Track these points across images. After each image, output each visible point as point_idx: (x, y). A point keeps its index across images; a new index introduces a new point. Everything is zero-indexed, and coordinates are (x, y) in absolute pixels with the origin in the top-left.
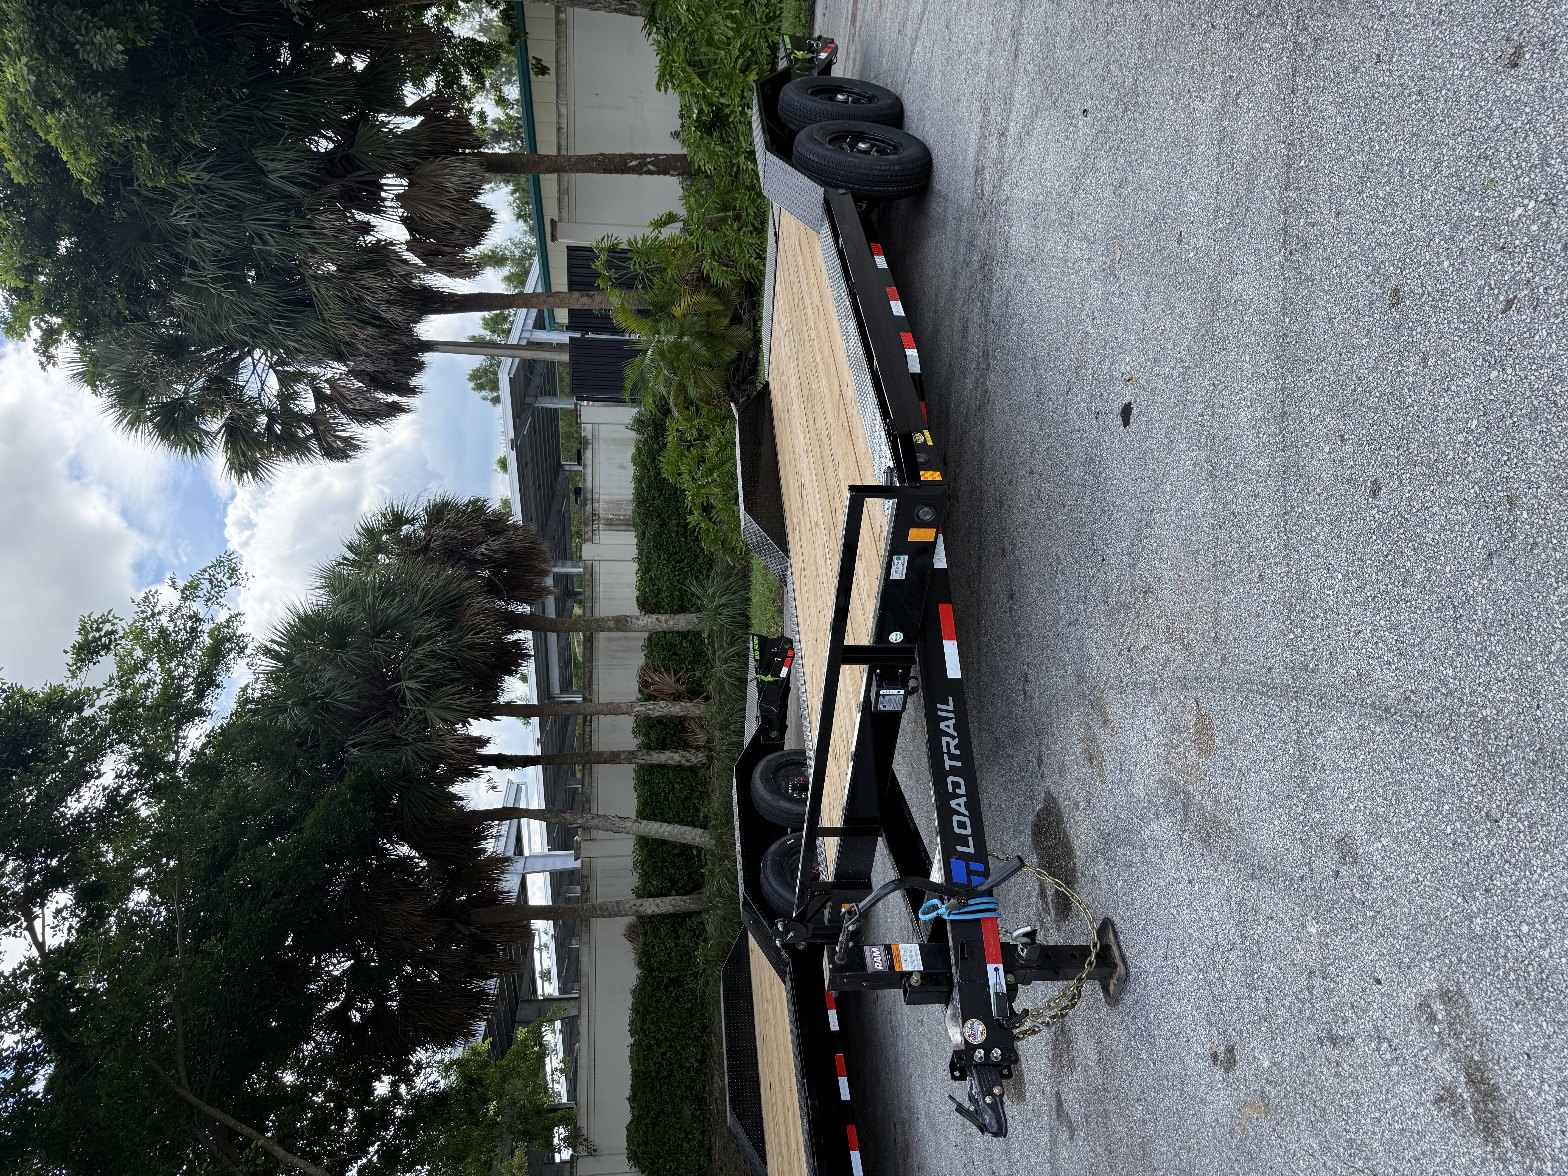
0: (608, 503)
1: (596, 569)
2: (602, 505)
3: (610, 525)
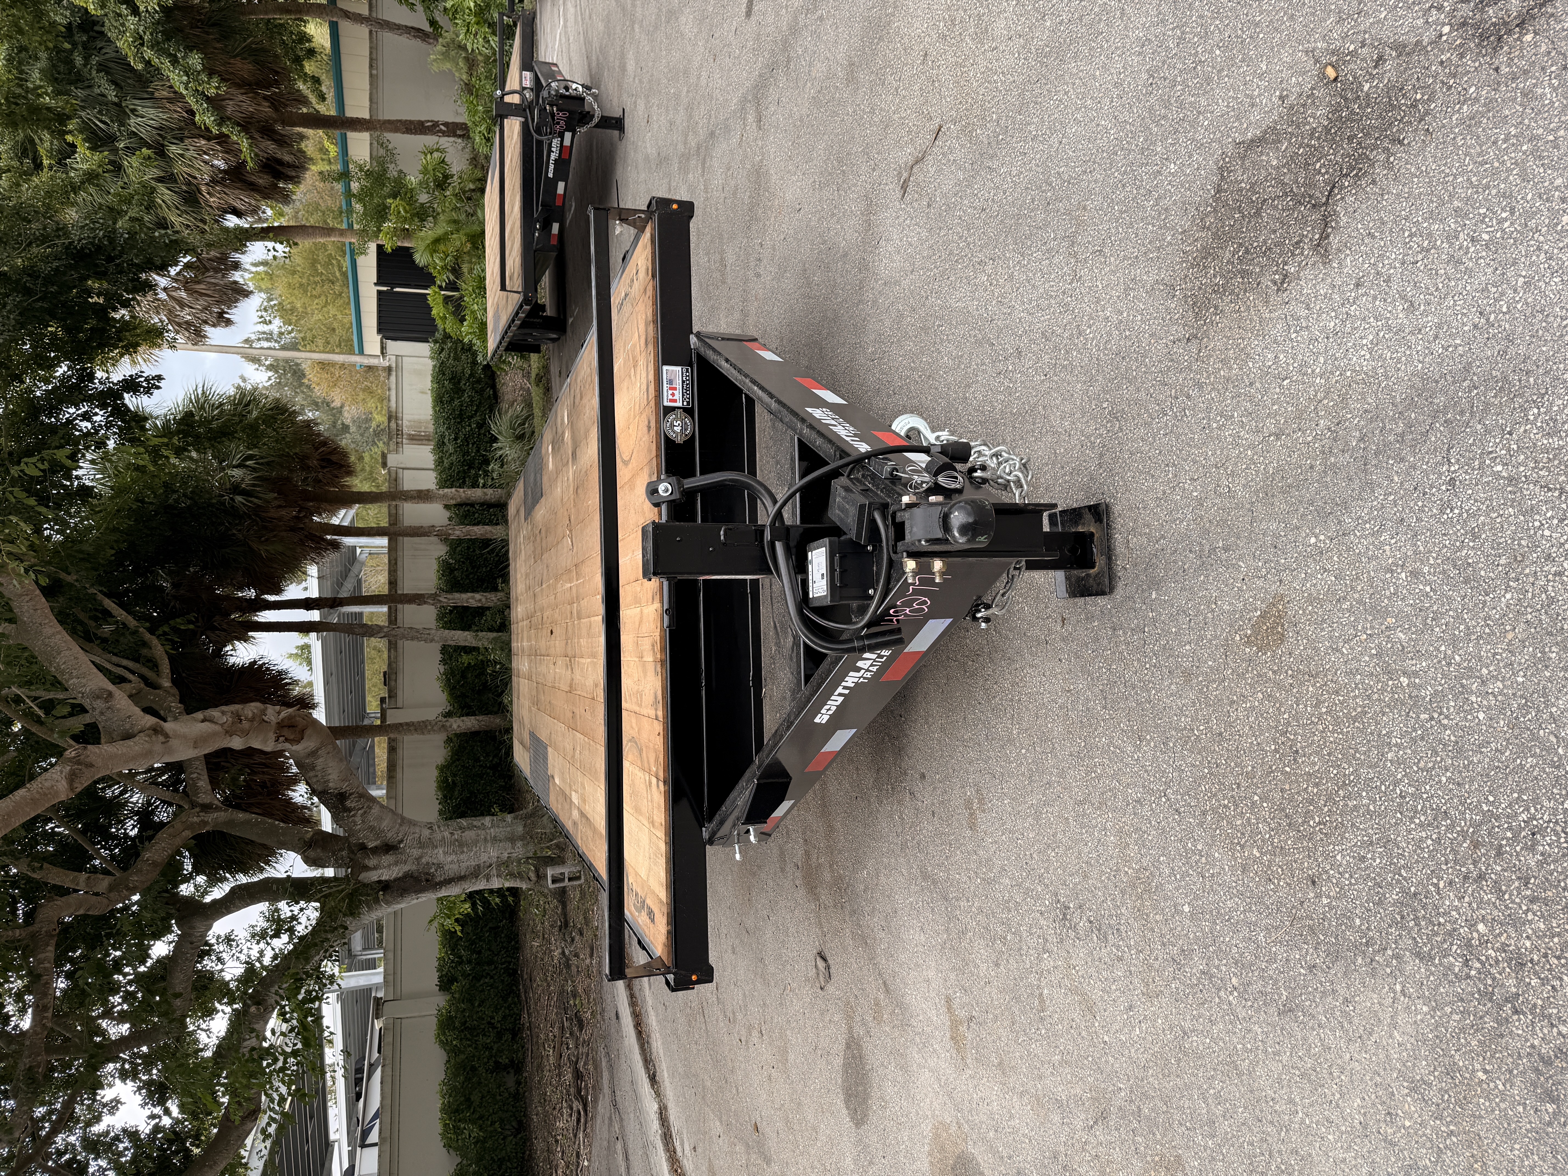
0: (410, 421)
1: (400, 475)
2: (405, 423)
3: (412, 439)
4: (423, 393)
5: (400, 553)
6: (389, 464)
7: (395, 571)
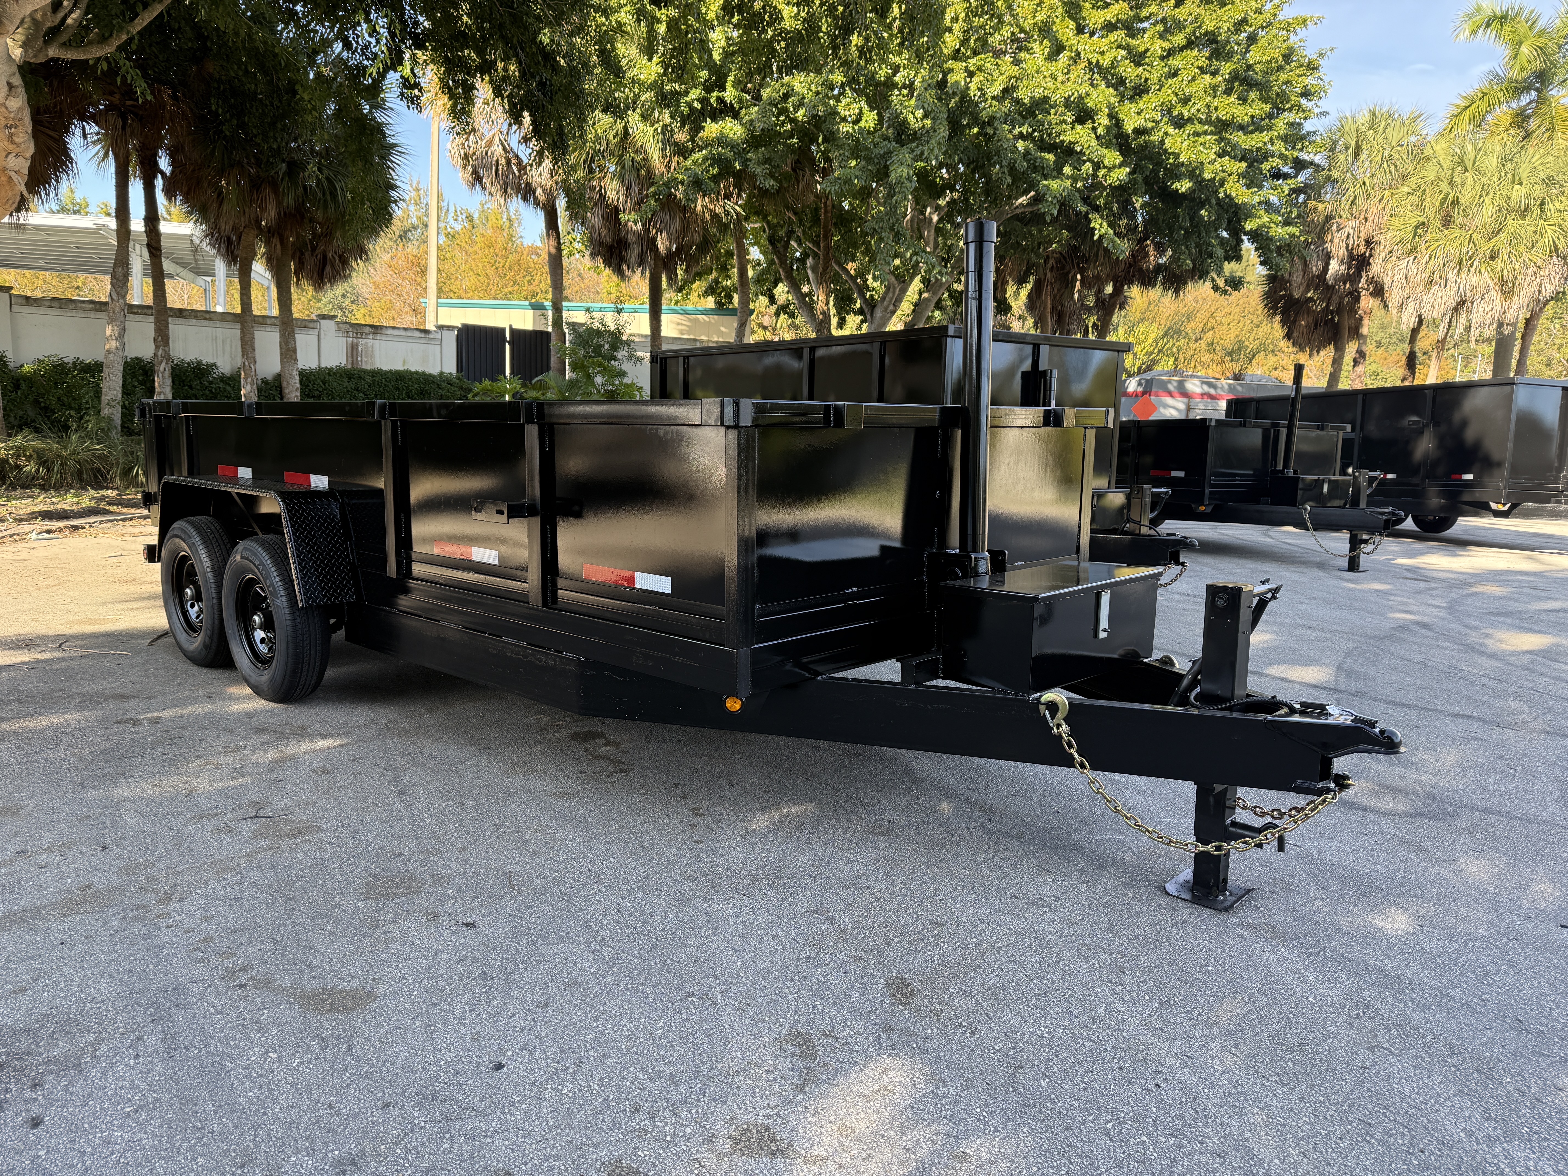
1: (311, 332)
2: (370, 342)
3: (352, 347)
4: (404, 362)
6: (322, 321)
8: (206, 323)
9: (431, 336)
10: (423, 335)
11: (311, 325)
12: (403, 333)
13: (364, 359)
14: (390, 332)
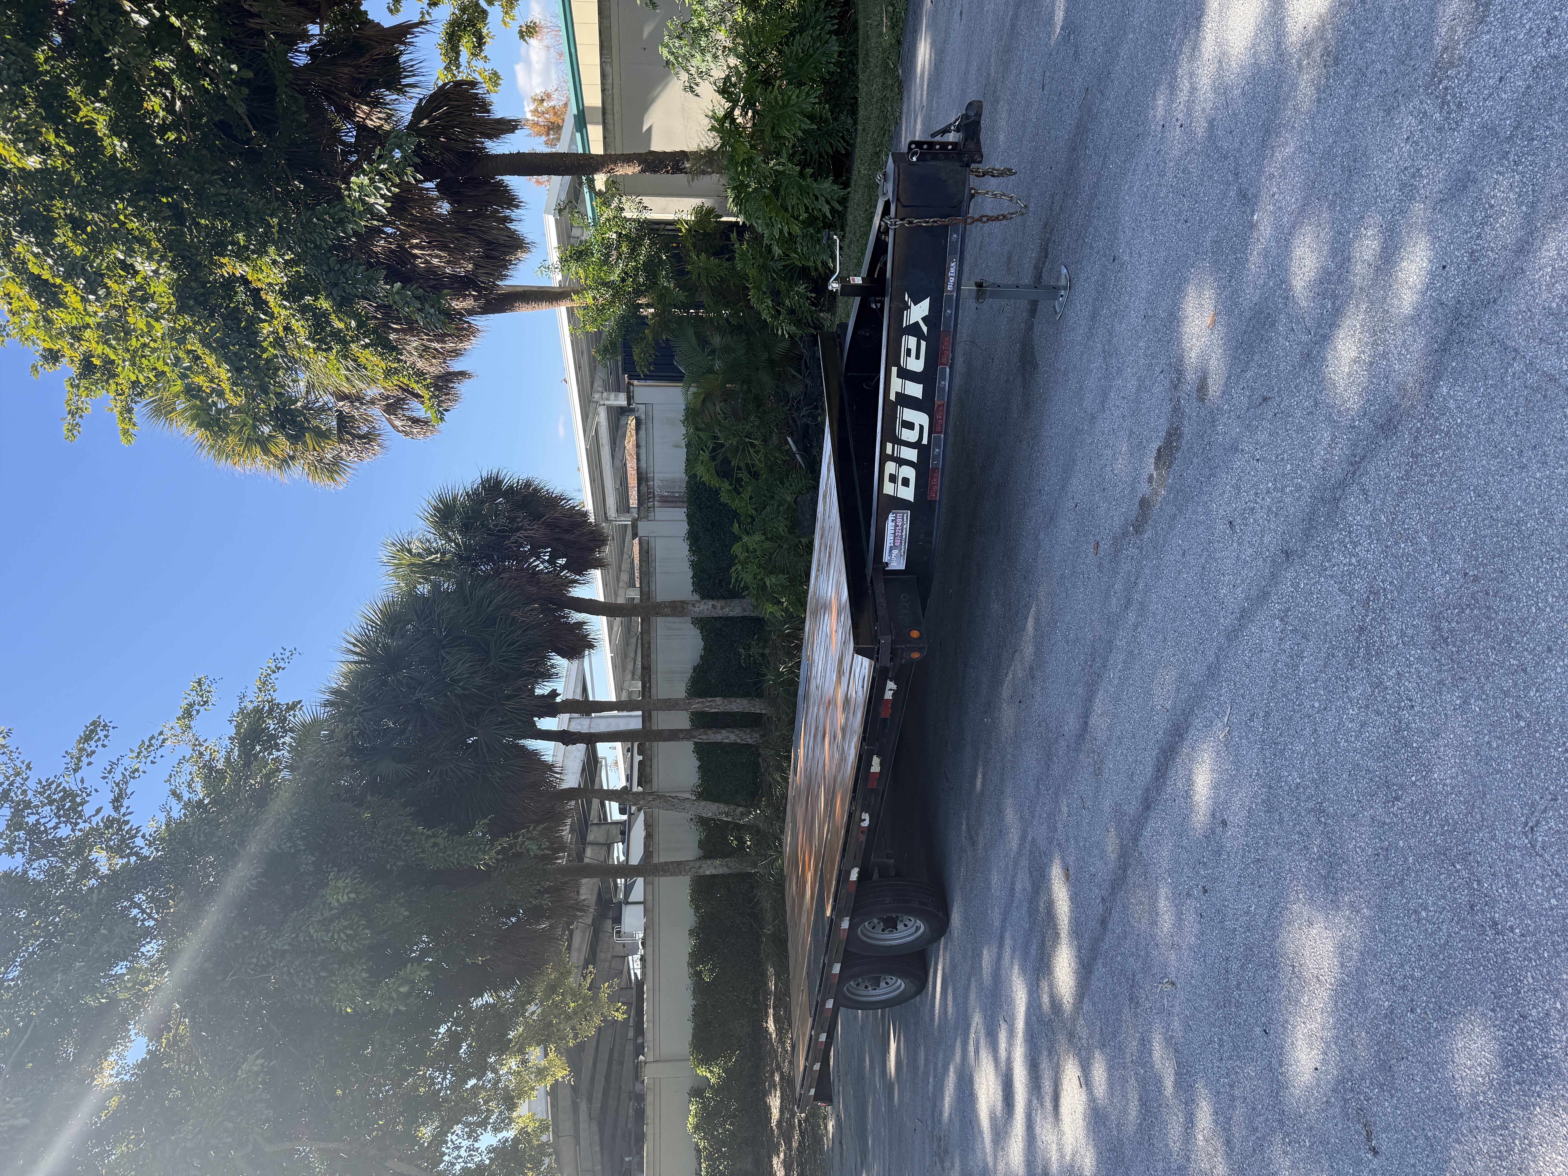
0: (662, 481)
1: (652, 545)
2: (657, 483)
3: (665, 502)
4: (676, 446)
5: (653, 635)
6: (640, 534)
7: (649, 656)
8: (653, 646)
9: (643, 417)
10: (644, 427)
11: (645, 546)
12: (643, 451)
13: (677, 489)
14: (643, 464)
